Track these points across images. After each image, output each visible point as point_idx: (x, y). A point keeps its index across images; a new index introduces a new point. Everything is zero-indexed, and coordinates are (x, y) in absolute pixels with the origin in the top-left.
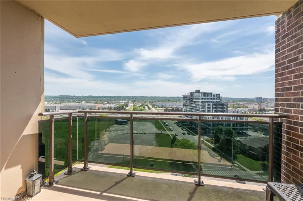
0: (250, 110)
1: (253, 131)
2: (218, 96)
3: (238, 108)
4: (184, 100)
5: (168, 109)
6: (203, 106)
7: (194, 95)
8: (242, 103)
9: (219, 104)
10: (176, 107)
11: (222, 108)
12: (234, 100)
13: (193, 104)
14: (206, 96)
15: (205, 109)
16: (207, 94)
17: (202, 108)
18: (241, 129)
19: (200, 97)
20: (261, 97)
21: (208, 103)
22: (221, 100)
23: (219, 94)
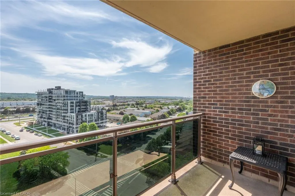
0: (107, 106)
1: (110, 123)
2: (81, 94)
3: (98, 104)
4: (38, 97)
5: (10, 111)
6: (65, 105)
7: (53, 92)
8: (101, 100)
9: (83, 102)
10: (25, 107)
11: (85, 105)
12: (95, 98)
13: (52, 102)
14: (69, 93)
15: (68, 107)
16: (70, 91)
17: (64, 107)
18: (101, 123)
19: (61, 94)
20: (113, 96)
21: (71, 101)
22: (84, 98)
23: (82, 92)
